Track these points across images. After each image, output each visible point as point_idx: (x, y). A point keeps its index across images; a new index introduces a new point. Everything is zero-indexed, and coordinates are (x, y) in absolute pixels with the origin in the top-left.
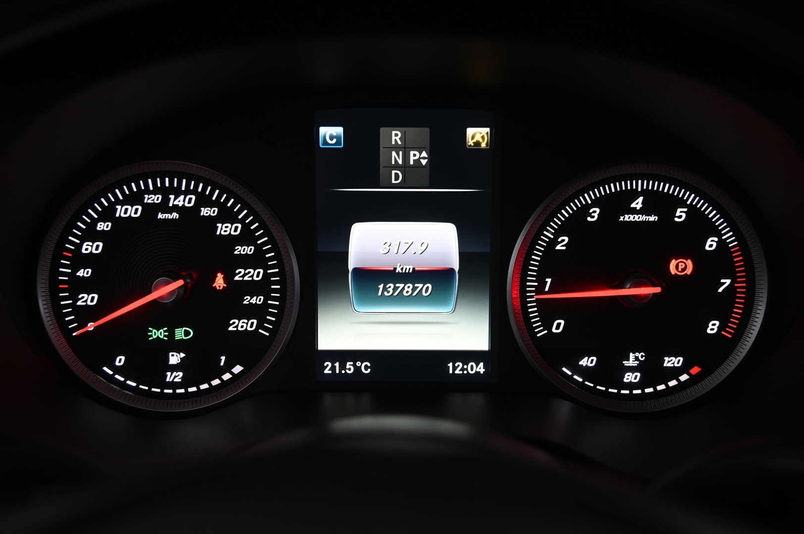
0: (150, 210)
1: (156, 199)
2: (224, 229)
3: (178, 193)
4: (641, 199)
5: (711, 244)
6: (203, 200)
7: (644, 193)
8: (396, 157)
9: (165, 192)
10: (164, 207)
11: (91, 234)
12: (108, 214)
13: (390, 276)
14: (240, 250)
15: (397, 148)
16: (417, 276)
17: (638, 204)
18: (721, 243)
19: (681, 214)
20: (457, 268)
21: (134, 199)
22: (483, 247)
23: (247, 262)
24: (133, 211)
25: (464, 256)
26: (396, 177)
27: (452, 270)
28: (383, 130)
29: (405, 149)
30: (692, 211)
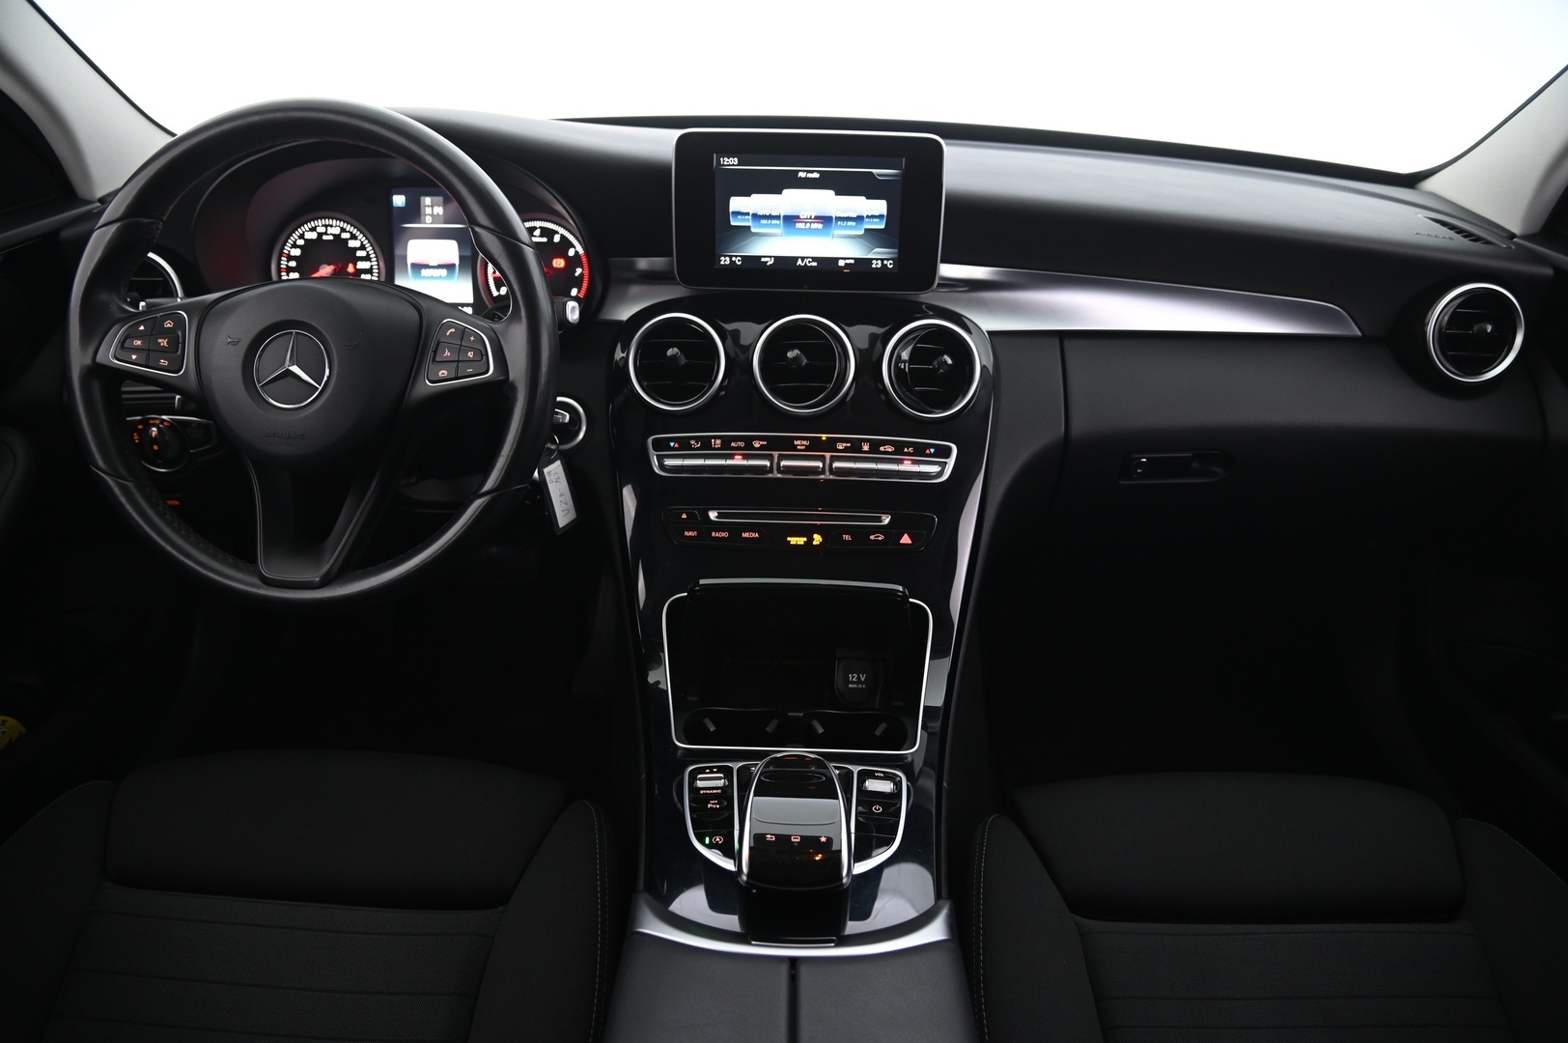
0: (320, 235)
1: (323, 230)
2: (352, 244)
3: (331, 226)
4: (539, 230)
5: (571, 252)
6: (343, 230)
7: (540, 227)
8: (428, 210)
9: (326, 226)
10: (326, 233)
11: (295, 246)
12: (302, 236)
13: (427, 266)
14: (360, 253)
15: (428, 206)
16: (440, 266)
17: (537, 232)
18: (577, 252)
19: (557, 238)
20: (457, 263)
21: (313, 229)
22: (468, 253)
23: (362, 259)
24: (312, 236)
25: (461, 258)
26: (429, 219)
27: (454, 265)
28: (422, 198)
29: (432, 206)
30: (562, 236)
